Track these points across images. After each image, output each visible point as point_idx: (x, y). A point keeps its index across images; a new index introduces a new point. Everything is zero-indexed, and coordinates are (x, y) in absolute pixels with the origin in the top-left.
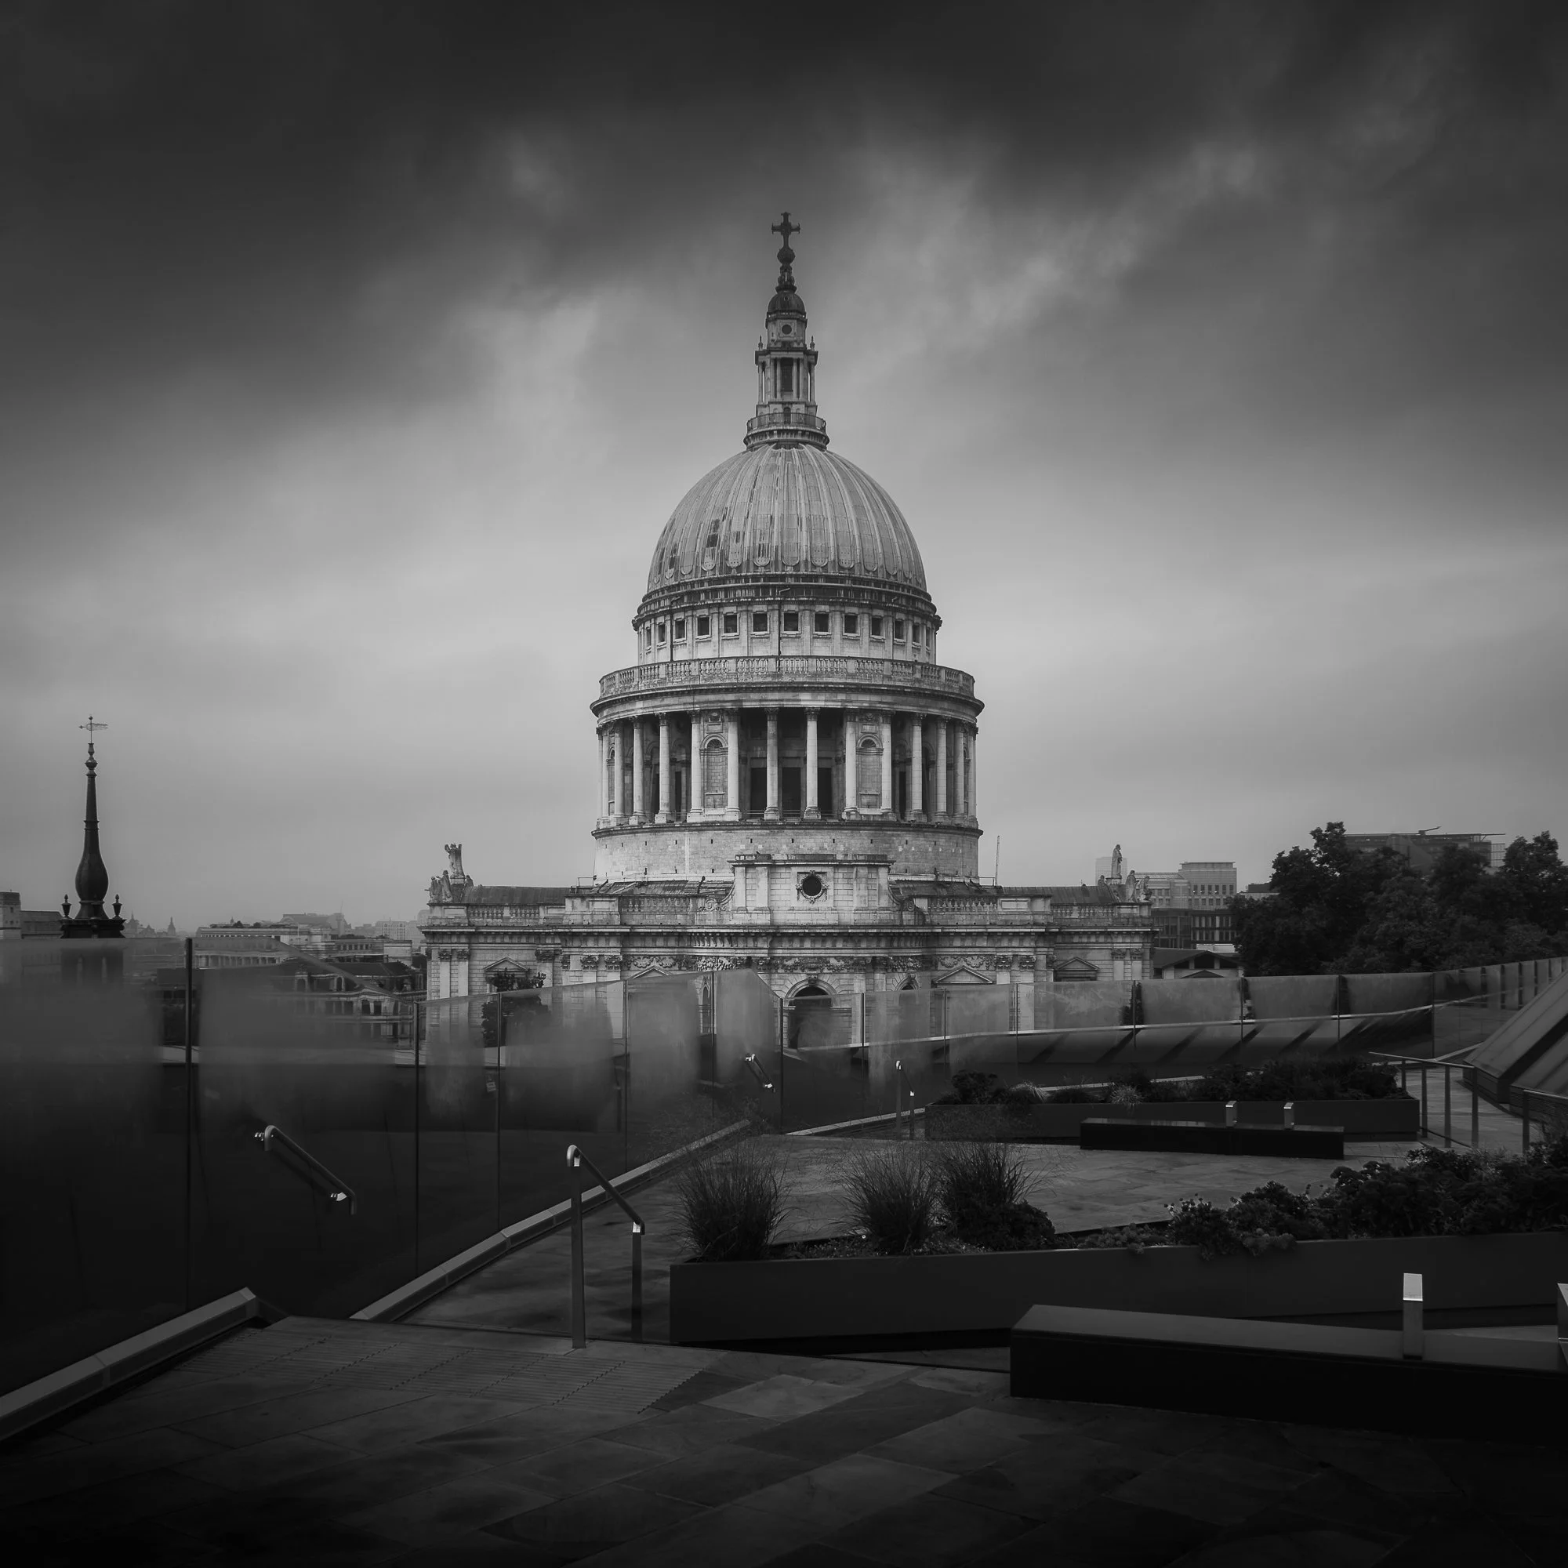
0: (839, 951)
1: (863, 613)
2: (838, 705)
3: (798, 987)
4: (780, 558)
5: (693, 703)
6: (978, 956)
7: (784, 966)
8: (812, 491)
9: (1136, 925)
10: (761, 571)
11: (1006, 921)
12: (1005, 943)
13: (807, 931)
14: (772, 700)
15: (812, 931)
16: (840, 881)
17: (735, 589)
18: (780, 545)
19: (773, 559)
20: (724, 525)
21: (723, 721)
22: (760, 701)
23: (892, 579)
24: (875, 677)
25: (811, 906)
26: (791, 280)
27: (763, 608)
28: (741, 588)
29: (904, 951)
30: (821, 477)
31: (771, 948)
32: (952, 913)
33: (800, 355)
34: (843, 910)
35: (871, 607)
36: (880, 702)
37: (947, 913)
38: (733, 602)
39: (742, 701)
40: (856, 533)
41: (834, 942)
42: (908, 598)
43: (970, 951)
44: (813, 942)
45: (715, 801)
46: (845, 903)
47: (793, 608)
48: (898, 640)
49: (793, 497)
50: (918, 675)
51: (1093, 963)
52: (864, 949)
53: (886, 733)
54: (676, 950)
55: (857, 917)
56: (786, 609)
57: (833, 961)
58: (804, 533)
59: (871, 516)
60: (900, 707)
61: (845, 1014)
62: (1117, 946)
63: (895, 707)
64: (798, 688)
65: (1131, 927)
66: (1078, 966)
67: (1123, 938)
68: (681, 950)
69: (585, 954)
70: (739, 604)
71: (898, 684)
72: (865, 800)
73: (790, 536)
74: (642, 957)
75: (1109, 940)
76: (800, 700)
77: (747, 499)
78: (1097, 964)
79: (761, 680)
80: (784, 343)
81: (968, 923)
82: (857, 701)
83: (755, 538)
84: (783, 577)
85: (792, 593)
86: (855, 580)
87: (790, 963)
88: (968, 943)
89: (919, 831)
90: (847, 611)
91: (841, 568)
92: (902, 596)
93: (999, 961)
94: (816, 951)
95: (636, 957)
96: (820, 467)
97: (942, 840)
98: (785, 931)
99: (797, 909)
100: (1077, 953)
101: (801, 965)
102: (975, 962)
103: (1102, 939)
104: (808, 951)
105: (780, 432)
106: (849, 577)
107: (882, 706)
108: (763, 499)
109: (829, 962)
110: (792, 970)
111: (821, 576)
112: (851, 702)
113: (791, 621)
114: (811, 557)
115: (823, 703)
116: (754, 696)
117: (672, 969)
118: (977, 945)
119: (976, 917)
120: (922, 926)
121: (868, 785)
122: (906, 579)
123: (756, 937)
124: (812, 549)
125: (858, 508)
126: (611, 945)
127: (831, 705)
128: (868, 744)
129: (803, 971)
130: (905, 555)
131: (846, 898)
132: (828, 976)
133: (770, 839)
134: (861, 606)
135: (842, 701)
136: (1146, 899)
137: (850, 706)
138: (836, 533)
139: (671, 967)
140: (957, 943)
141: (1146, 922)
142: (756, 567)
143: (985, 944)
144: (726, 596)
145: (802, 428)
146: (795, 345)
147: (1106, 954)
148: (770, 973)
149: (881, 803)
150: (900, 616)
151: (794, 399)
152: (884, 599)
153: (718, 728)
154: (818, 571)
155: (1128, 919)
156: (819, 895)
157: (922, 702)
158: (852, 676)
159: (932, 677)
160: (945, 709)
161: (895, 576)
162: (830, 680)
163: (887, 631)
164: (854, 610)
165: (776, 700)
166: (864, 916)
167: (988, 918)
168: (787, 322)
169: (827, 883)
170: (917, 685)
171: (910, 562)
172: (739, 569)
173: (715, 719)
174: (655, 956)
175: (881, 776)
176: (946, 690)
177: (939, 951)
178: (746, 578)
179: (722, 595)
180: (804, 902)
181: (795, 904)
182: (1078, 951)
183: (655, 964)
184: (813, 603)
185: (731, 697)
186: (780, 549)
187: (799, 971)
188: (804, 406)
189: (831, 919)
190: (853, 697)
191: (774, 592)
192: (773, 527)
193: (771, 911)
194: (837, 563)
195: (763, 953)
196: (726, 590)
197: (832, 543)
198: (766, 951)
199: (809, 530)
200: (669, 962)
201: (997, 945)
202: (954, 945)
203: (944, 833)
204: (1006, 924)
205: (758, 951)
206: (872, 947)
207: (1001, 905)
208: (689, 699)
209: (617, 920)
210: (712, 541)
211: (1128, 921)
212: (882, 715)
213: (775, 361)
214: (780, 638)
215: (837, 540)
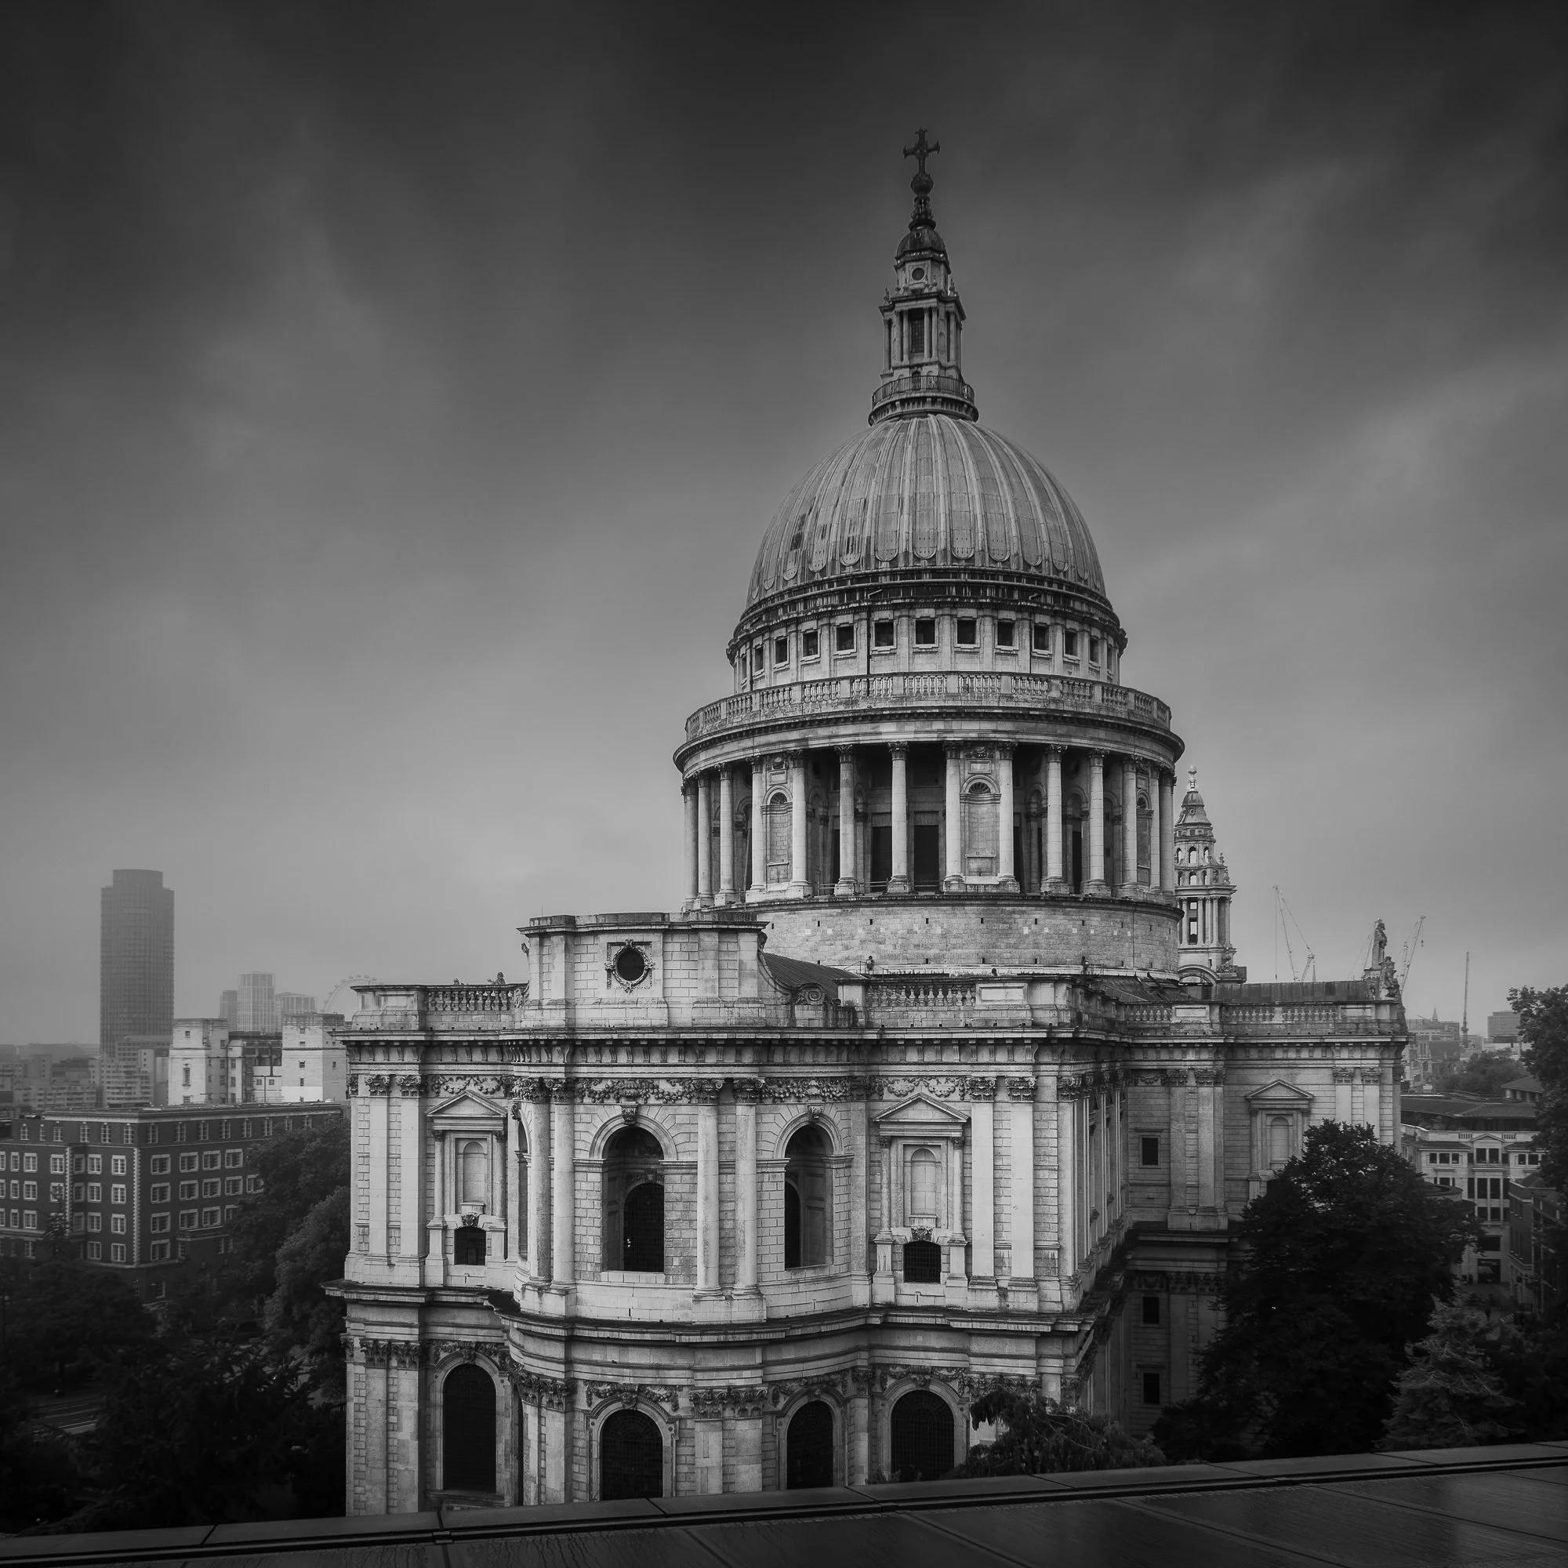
0: (672, 1069)
1: (984, 616)
2: (933, 737)
3: (610, 1126)
4: (872, 553)
5: (753, 748)
6: (948, 1078)
7: (592, 1094)
8: (924, 464)
9: (1370, 1034)
10: (849, 571)
11: (987, 1021)
12: (985, 1056)
13: (615, 1037)
14: (844, 736)
15: (623, 1036)
16: (676, 956)
17: (815, 597)
18: (873, 534)
19: (863, 554)
20: (810, 519)
21: (787, 768)
22: (830, 737)
23: (1033, 571)
24: (987, 697)
25: (627, 996)
26: (927, 213)
27: (848, 619)
28: (821, 595)
29: (796, 1069)
30: (938, 446)
31: (570, 1065)
32: (904, 1009)
33: (933, 302)
34: (679, 1003)
35: (996, 607)
36: (995, 731)
37: (896, 1009)
38: (813, 614)
39: (806, 740)
40: (978, 511)
41: (665, 1054)
42: (1056, 595)
43: (932, 1070)
44: (631, 1053)
45: (778, 874)
46: (685, 992)
47: (886, 615)
48: (1039, 651)
49: (896, 473)
50: (1055, 694)
51: (1305, 1088)
52: (711, 1066)
53: (1004, 772)
54: (499, 1067)
55: (696, 1014)
56: (876, 619)
57: (664, 1086)
58: (905, 517)
59: (1005, 491)
60: (1025, 737)
61: (684, 1171)
62: (1340, 1064)
63: (1018, 736)
64: (875, 717)
65: (1362, 1036)
66: (1282, 1093)
67: (1350, 1052)
68: (505, 1067)
69: (372, 1073)
70: (818, 616)
71: (1022, 705)
72: (974, 865)
73: (887, 522)
74: (454, 1078)
75: (1329, 1056)
76: (880, 733)
77: (839, 483)
78: (1312, 1090)
79: (831, 710)
80: (914, 291)
81: (930, 1024)
82: (961, 731)
83: (843, 530)
84: (875, 576)
85: (886, 596)
86: (973, 573)
87: (600, 1088)
88: (930, 1056)
89: (1055, 906)
90: (960, 615)
91: (955, 559)
92: (1046, 592)
93: (974, 1085)
94: (635, 1069)
95: (447, 1078)
96: (942, 435)
97: (1095, 919)
98: (585, 1037)
99: (605, 1001)
100: (1281, 1074)
101: (614, 1092)
102: (944, 1087)
103: (1318, 1054)
104: (624, 1068)
105: (903, 402)
106: (965, 569)
107: (998, 735)
108: (859, 480)
109: (658, 1087)
110: (602, 1098)
111: (925, 570)
112: (952, 732)
113: (884, 633)
114: (913, 548)
115: (912, 736)
116: (823, 731)
117: (495, 1096)
118: (944, 1060)
119: (942, 1015)
120: (850, 1028)
121: (981, 845)
122: (1057, 571)
123: (549, 1046)
124: (915, 537)
125: (986, 481)
126: (406, 1060)
127: (923, 737)
128: (979, 788)
129: (618, 1100)
130: (1056, 539)
131: (685, 983)
132: (656, 1109)
133: (842, 921)
134: (980, 606)
135: (938, 731)
136: (1389, 995)
137: (950, 737)
138: (950, 513)
139: (493, 1092)
140: (913, 1056)
141: (1387, 1029)
142: (843, 567)
143: (956, 1058)
144: (805, 607)
145: (931, 394)
146: (926, 291)
147: (1325, 1076)
148: (573, 1104)
149: (998, 868)
150: (1040, 619)
151: (926, 359)
152: (1016, 596)
153: (781, 778)
154: (923, 564)
155: (1357, 1024)
156: (641, 978)
157: (1062, 729)
158: (954, 696)
159: (1079, 696)
160: (1100, 740)
161: (1039, 567)
162: (923, 704)
163: (1022, 639)
164: (970, 613)
165: (850, 735)
166: (708, 1013)
167: (962, 1015)
168: (919, 264)
169: (653, 958)
170: (1053, 706)
171: (1066, 549)
172: (823, 572)
173: (778, 766)
174: (471, 1076)
175: (998, 831)
176: (1104, 712)
177: (884, 1070)
178: (830, 582)
179: (800, 607)
180: (617, 990)
181: (604, 993)
182: (1283, 1072)
183: (472, 1088)
184: (911, 606)
185: (795, 735)
186: (872, 540)
187: (612, 1101)
188: (937, 366)
189: (657, 1017)
190: (955, 725)
191: (862, 597)
192: (865, 514)
193: (568, 1004)
194: (949, 553)
195: (559, 1073)
196: (805, 600)
197: (942, 528)
198: (562, 1069)
199: (913, 513)
200: (491, 1085)
201: (973, 1060)
202: (908, 1060)
203: (1098, 908)
204: (987, 1026)
205: (553, 1069)
206: (727, 1061)
207: (980, 995)
208: (748, 743)
209: (414, 1023)
210: (797, 542)
211: (1358, 1028)
212: (998, 748)
213: (901, 314)
214: (869, 657)
215: (951, 521)
